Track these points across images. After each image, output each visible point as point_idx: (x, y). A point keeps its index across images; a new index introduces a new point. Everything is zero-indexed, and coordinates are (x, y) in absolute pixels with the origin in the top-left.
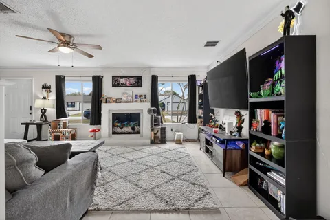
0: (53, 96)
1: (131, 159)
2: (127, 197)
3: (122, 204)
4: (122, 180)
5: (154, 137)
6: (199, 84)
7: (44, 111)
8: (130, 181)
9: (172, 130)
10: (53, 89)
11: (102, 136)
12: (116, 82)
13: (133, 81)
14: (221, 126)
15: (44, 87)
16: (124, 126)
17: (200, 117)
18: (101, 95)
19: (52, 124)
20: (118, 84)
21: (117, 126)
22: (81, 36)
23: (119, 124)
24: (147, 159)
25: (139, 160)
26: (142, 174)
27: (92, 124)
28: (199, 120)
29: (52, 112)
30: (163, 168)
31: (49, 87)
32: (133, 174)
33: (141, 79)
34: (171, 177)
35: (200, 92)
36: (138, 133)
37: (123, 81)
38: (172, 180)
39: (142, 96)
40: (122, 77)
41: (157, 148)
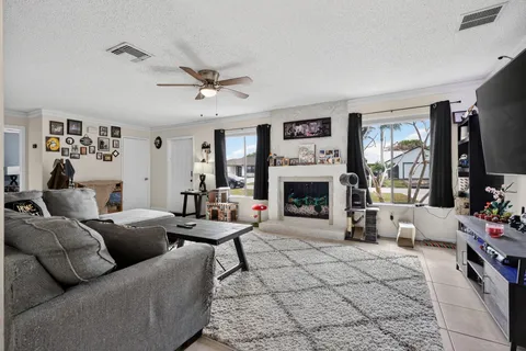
0: (212, 159)
1: (299, 262)
2: (265, 332)
3: (251, 341)
4: (268, 297)
5: (353, 228)
6: (458, 119)
7: (203, 178)
8: (280, 304)
9: (392, 218)
10: (213, 149)
11: (270, 217)
12: (290, 133)
13: (315, 127)
14: (517, 218)
15: (205, 147)
16: (303, 203)
17: (462, 195)
18: (269, 153)
19: (210, 195)
20: (293, 134)
21: (293, 203)
22: (225, 68)
23: (295, 200)
24: (326, 267)
25: (310, 268)
26: (305, 295)
27: (257, 197)
28: (459, 202)
29: (211, 178)
30: (350, 292)
31: (209, 147)
32: (291, 291)
33: (330, 123)
34: (361, 317)
35: (462, 138)
36: (326, 217)
37: (299, 128)
38: (360, 322)
39: (331, 152)
40: (298, 123)
41: (354, 249)
